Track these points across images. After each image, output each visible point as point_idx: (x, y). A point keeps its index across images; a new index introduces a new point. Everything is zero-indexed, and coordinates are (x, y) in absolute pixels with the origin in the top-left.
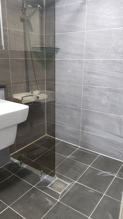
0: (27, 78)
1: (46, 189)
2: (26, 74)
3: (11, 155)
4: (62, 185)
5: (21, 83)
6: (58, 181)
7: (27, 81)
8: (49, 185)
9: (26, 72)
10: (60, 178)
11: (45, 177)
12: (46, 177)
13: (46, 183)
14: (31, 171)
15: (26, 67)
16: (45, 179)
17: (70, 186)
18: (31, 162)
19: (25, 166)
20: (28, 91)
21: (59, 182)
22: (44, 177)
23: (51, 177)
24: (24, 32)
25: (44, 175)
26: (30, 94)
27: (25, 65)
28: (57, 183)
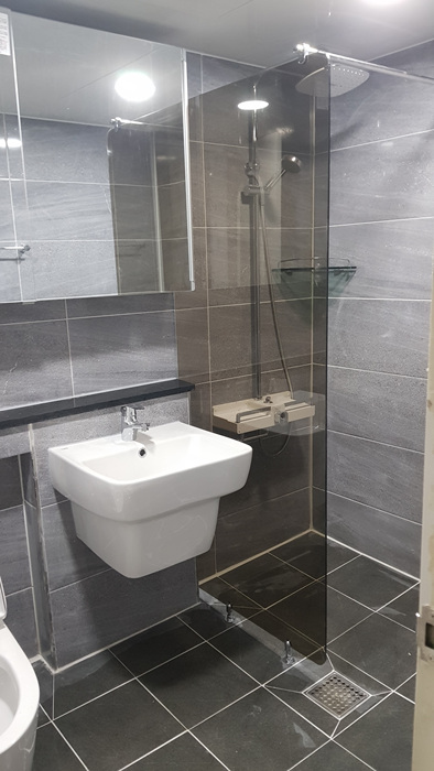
0: (255, 357)
1: (296, 699)
2: (253, 347)
3: (201, 583)
4: (349, 696)
5: (239, 372)
6: (335, 681)
7: (254, 367)
8: (308, 689)
9: (253, 341)
10: (344, 673)
11: (297, 664)
12: (299, 663)
13: (300, 681)
14: (256, 640)
15: (253, 327)
16: (295, 670)
17: (372, 702)
18: (258, 611)
19: (239, 621)
20: (256, 394)
21: (339, 684)
22: (294, 661)
23: (316, 667)
24: (251, 230)
25: (296, 656)
26: (261, 403)
27: (249, 320)
28: (332, 687)
